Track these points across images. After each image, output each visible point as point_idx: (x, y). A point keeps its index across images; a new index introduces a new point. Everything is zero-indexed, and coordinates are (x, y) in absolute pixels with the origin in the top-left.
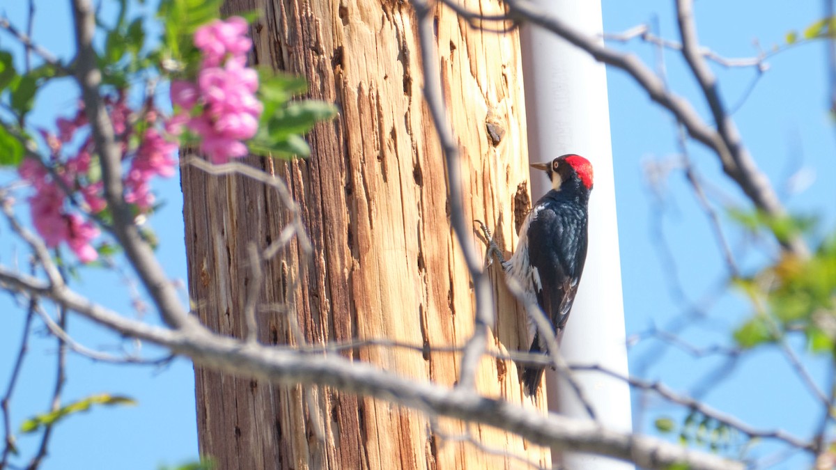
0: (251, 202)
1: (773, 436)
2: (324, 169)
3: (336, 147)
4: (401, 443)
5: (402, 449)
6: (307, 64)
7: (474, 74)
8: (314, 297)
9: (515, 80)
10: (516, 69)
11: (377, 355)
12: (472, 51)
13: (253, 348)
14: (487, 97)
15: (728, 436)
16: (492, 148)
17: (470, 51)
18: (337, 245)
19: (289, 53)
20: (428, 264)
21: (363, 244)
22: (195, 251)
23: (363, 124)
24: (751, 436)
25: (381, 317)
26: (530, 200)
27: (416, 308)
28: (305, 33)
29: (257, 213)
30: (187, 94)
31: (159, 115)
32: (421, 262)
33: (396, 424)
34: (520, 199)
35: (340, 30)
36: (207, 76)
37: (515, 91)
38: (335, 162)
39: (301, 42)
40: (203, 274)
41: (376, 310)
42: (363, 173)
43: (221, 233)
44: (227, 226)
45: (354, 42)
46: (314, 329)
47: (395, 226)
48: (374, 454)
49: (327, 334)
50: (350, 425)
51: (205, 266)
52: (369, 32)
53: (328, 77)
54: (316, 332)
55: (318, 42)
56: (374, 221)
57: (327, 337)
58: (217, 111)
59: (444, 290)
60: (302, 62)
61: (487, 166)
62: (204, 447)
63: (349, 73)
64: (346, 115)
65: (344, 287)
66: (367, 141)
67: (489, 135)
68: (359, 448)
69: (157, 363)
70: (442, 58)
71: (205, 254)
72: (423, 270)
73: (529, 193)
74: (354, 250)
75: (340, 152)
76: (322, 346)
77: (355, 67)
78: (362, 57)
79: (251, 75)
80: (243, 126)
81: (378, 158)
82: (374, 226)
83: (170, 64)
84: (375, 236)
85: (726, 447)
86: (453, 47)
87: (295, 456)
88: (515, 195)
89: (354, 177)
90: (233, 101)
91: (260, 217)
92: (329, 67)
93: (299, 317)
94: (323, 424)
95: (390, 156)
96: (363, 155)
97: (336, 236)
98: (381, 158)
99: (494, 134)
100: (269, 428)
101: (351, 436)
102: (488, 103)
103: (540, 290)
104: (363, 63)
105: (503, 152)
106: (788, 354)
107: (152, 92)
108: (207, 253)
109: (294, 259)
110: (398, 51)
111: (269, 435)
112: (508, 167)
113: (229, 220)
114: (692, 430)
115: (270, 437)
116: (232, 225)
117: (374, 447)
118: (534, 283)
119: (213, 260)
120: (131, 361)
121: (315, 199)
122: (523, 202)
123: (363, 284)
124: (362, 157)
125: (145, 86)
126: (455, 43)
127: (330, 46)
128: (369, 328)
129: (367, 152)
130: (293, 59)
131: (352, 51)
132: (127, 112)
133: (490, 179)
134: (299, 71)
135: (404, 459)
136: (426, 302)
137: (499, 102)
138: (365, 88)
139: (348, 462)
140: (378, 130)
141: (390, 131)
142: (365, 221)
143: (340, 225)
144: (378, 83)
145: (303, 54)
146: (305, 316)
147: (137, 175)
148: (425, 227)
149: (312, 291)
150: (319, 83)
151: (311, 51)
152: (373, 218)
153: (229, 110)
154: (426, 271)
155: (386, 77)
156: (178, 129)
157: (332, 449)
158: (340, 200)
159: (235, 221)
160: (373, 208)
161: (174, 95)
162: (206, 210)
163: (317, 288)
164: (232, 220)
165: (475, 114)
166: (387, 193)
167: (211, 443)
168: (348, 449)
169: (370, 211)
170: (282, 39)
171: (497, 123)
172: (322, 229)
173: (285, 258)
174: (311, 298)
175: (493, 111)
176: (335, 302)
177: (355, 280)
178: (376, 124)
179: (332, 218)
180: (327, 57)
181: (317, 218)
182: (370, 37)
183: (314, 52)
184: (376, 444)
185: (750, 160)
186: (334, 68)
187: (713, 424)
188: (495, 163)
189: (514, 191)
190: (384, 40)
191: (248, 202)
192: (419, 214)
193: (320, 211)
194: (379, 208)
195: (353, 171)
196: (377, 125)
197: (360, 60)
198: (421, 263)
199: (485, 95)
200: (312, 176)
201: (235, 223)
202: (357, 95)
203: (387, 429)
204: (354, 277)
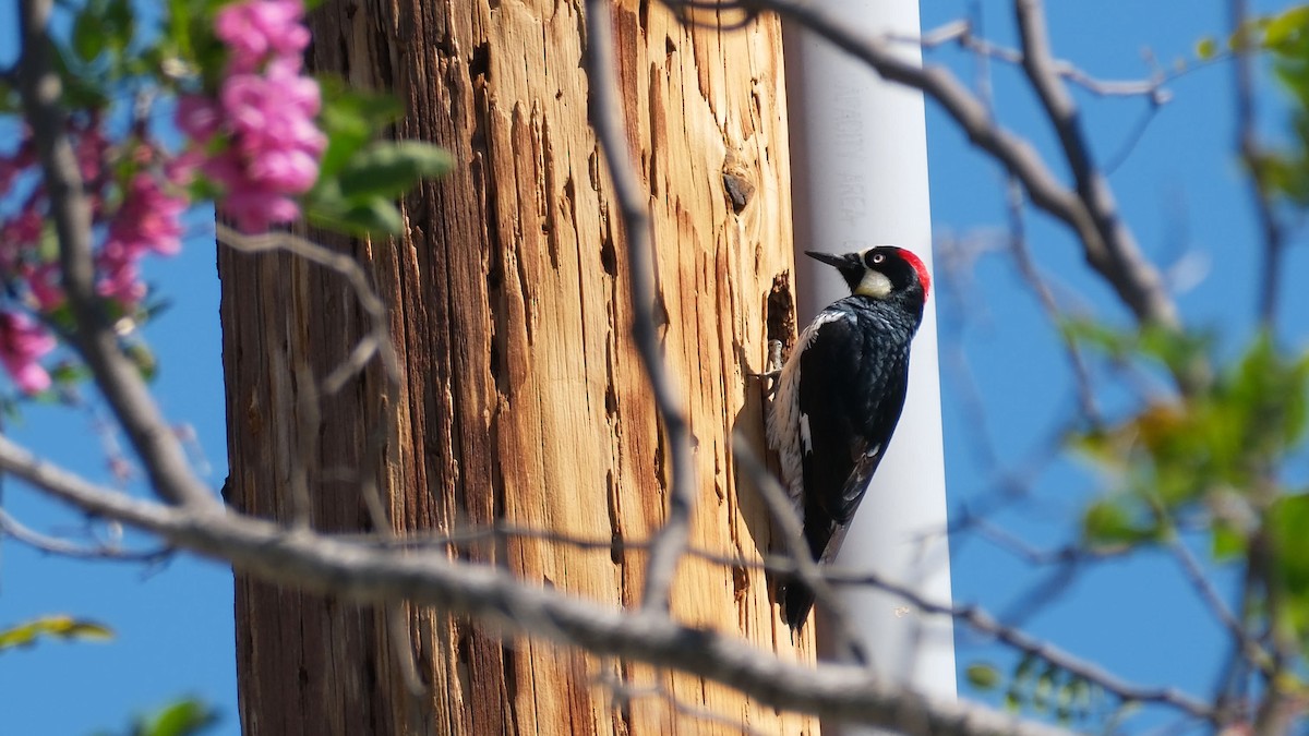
0: (333, 297)
1: (1160, 699)
2: (454, 243)
3: (475, 209)
4: (573, 699)
5: (574, 710)
6: (430, 71)
7: (705, 93)
8: (434, 456)
9: (773, 104)
10: (774, 85)
11: (536, 555)
12: (702, 55)
13: (302, 538)
14: (726, 131)
15: (1086, 698)
16: (732, 215)
17: (699, 54)
18: (472, 370)
19: (400, 53)
20: (623, 406)
21: (516, 370)
22: (239, 377)
23: (519, 173)
24: (1125, 698)
25: (544, 490)
26: (794, 303)
27: (601, 477)
28: (426, 19)
29: (343, 316)
30: (203, 117)
31: (156, 153)
32: (612, 400)
33: (564, 668)
34: (777, 301)
35: (484, 15)
36: (236, 87)
37: (772, 122)
38: (472, 234)
39: (421, 36)
40: (252, 415)
41: (535, 479)
42: (518, 252)
43: (281, 349)
44: (292, 336)
45: (507, 36)
46: (431, 508)
47: (569, 342)
48: (527, 718)
49: (452, 518)
50: (487, 669)
51: (255, 401)
52: (533, 20)
53: (464, 92)
54: (435, 513)
55: (448, 35)
56: (534, 333)
57: (453, 523)
58: (252, 145)
59: (647, 448)
60: (421, 69)
61: (722, 245)
62: (248, 700)
63: (498, 88)
64: (493, 156)
65: (484, 440)
66: (526, 200)
67: (727, 193)
68: (503, 707)
69: (147, 558)
70: (653, 65)
71: (256, 381)
72: (615, 414)
73: (792, 291)
74: (500, 380)
75: (481, 217)
76: (444, 535)
77: (508, 79)
78: (520, 63)
79: (308, 89)
80: (294, 172)
81: (544, 228)
82: (534, 339)
83: (175, 67)
84: (536, 358)
85: (1083, 715)
86: (670, 47)
87: (396, 719)
88: (768, 293)
89: (503, 259)
90: (278, 131)
91: (347, 322)
92: (466, 77)
93: (408, 489)
94: (444, 666)
95: (563, 225)
96: (519, 222)
97: (472, 356)
98: (549, 228)
99: (736, 193)
100: (354, 669)
101: (489, 687)
102: (727, 141)
103: (809, 451)
104: (522, 73)
105: (750, 222)
106: (1184, 564)
107: (145, 113)
108: (259, 380)
109: (401, 393)
110: (580, 52)
111: (354, 682)
112: (758, 246)
113: (296, 327)
114: (1027, 686)
115: (356, 685)
116: (301, 334)
117: (527, 706)
118: (800, 440)
119: (269, 391)
120: (106, 555)
121: (439, 295)
122: (781, 306)
123: (515, 436)
124: (517, 226)
125: (133, 103)
126: (675, 41)
127: (467, 42)
128: (523, 509)
129: (525, 219)
130: (407, 62)
131: (505, 50)
132: (102, 146)
133: (727, 266)
134: (416, 81)
135: (576, 726)
136: (617, 467)
137: (746, 140)
138: (525, 112)
139: (484, 729)
140: (544, 182)
141: (565, 184)
142: (521, 333)
143: (479, 338)
144: (546, 105)
145: (423, 54)
146: (418, 487)
147: (118, 250)
148: (620, 343)
149: (430, 445)
150: (448, 103)
151: (436, 50)
152: (533, 327)
153: (272, 145)
154: (619, 417)
155: (559, 95)
156: (187, 175)
157: (458, 707)
158: (480, 297)
159: (305, 327)
160: (534, 310)
161: (182, 119)
162: (259, 310)
163: (438, 441)
164: (301, 327)
165: (705, 159)
166: (558, 286)
167: (259, 694)
168: (484, 708)
169: (528, 315)
170: (389, 29)
171: (742, 175)
172: (448, 345)
173: (386, 390)
174: (428, 458)
175: (735, 154)
176: (467, 464)
177: (501, 429)
178: (541, 172)
179: (466, 325)
180: (462, 61)
181: (441, 326)
182: (534, 29)
183: (441, 51)
184: (530, 701)
185: (1130, 243)
186: (474, 78)
187: (1063, 677)
188: (737, 241)
189: (766, 286)
190: (557, 34)
191: (327, 297)
192: (610, 322)
193: (446, 313)
194: (543, 311)
195: (502, 250)
196: (543, 175)
197: (517, 65)
198: (611, 403)
199: (723, 129)
200: (435, 257)
201: (305, 332)
202: (510, 123)
203: (550, 676)
204: (499, 424)
